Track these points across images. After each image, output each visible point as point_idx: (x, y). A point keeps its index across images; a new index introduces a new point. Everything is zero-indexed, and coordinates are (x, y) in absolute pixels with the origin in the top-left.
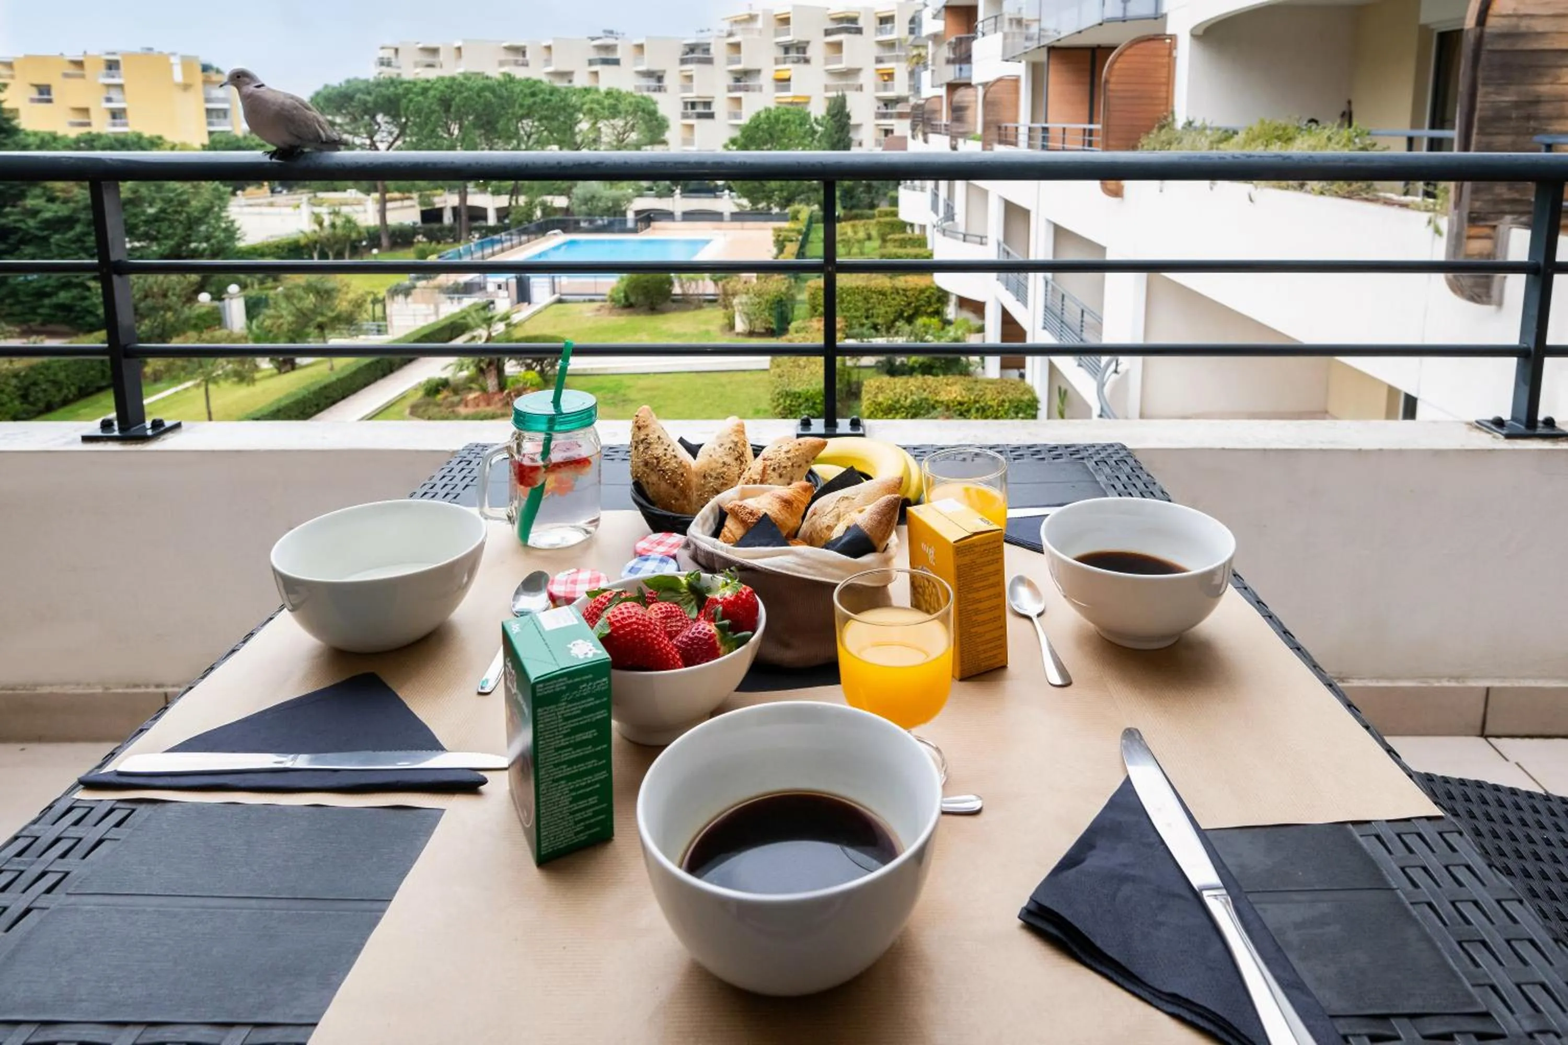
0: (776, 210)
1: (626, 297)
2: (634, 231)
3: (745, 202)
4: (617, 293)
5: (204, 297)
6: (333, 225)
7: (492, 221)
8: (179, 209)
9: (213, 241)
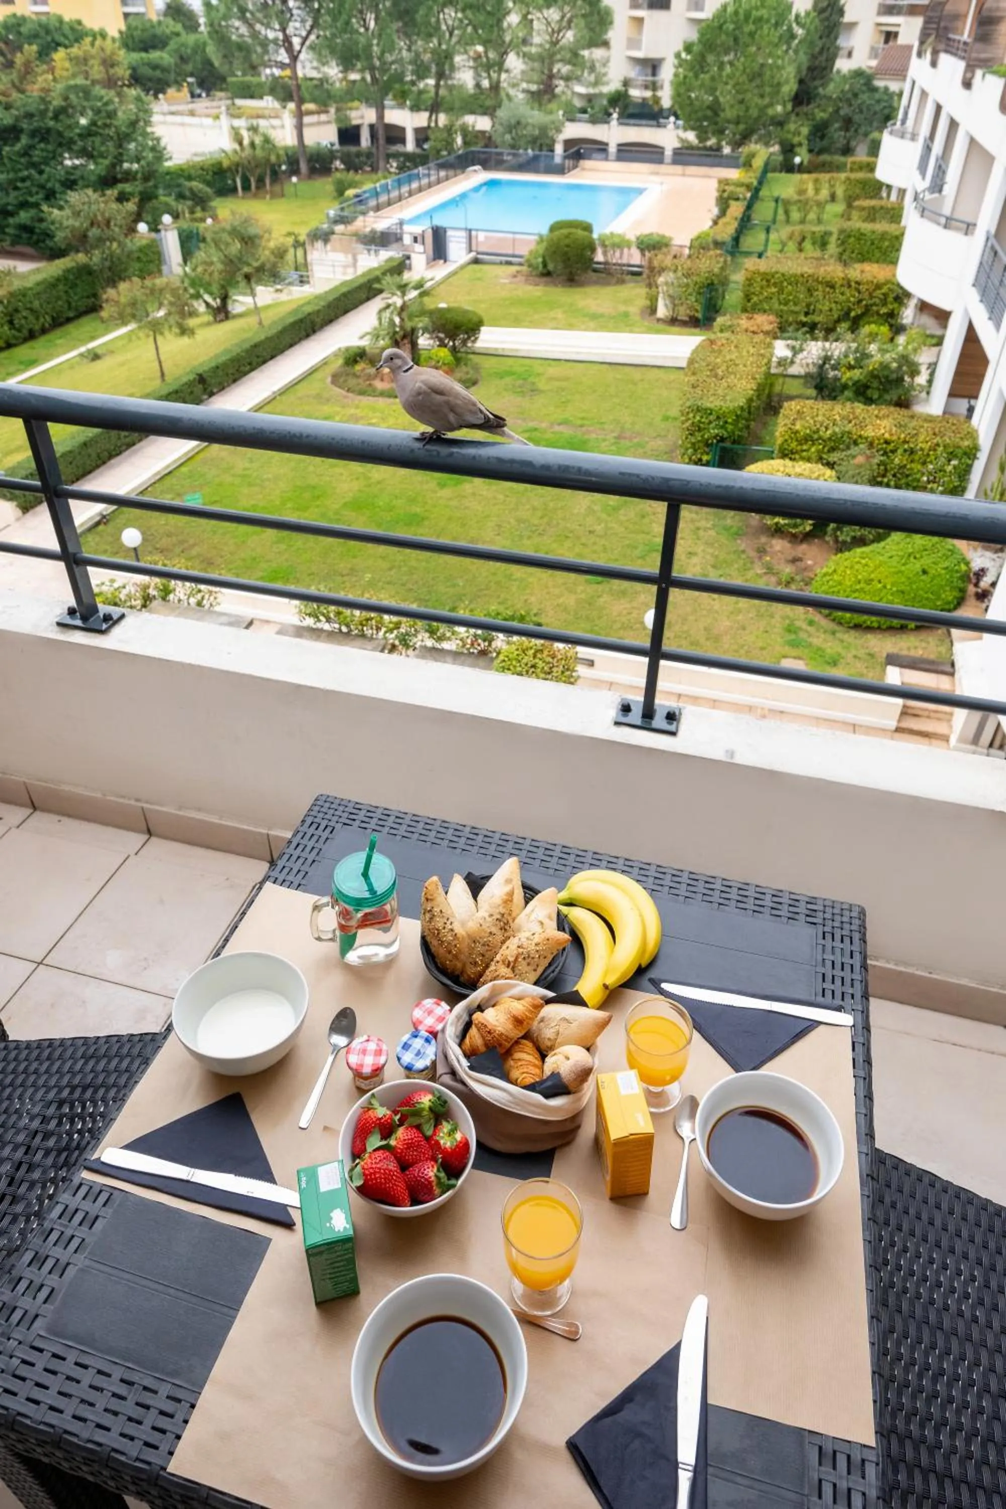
0: (727, 150)
1: (545, 265)
2: (560, 170)
3: (691, 136)
4: (536, 258)
5: (142, 227)
6: (252, 145)
7: (410, 146)
8: (108, 121)
9: (143, 162)
